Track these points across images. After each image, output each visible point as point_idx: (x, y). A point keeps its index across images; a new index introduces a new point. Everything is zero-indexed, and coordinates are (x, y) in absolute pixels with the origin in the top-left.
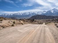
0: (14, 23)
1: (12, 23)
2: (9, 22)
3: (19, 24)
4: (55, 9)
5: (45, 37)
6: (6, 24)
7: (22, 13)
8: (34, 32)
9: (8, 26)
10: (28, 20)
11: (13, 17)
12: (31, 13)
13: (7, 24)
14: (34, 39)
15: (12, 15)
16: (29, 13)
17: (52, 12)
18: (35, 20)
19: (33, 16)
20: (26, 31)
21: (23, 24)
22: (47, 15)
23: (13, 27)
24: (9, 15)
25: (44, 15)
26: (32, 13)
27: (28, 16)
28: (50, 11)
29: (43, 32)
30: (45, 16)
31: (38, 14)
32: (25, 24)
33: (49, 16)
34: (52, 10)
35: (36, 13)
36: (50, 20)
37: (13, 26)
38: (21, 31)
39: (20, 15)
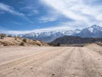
1: (21, 41)
6: (10, 40)
7: (38, 33)
12: (54, 33)
16: (51, 32)
17: (91, 30)
21: (40, 45)
25: (77, 37)
26: (56, 33)
28: (86, 29)
32: (43, 45)
33: (85, 39)
35: (63, 33)
39: (35, 36)
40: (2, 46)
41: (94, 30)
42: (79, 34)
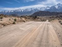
0: (15, 20)
1: (13, 21)
2: (10, 20)
3: (21, 21)
4: (60, 4)
5: (48, 35)
6: (6, 21)
7: (23, 10)
8: (37, 30)
9: (9, 24)
10: (31, 17)
11: (14, 14)
12: (33, 9)
13: (8, 22)
14: (36, 37)
15: (12, 11)
16: (31, 9)
18: (37, 17)
19: (35, 12)
20: (28, 28)
21: (24, 22)
22: (51, 11)
23: (14, 25)
24: (10, 11)
26: (35, 9)
27: (30, 12)
28: (54, 6)
29: (46, 29)
30: (49, 12)
31: (41, 10)
32: (27, 21)
34: (57, 5)
35: (39, 9)
36: (54, 16)
37: (14, 23)
38: (23, 29)
40: (2, 26)
41: (58, 7)
42: (49, 9)
